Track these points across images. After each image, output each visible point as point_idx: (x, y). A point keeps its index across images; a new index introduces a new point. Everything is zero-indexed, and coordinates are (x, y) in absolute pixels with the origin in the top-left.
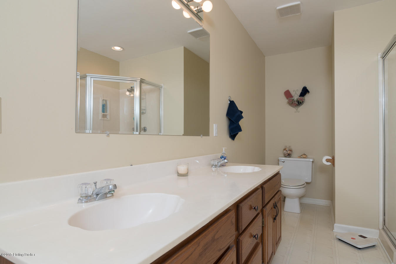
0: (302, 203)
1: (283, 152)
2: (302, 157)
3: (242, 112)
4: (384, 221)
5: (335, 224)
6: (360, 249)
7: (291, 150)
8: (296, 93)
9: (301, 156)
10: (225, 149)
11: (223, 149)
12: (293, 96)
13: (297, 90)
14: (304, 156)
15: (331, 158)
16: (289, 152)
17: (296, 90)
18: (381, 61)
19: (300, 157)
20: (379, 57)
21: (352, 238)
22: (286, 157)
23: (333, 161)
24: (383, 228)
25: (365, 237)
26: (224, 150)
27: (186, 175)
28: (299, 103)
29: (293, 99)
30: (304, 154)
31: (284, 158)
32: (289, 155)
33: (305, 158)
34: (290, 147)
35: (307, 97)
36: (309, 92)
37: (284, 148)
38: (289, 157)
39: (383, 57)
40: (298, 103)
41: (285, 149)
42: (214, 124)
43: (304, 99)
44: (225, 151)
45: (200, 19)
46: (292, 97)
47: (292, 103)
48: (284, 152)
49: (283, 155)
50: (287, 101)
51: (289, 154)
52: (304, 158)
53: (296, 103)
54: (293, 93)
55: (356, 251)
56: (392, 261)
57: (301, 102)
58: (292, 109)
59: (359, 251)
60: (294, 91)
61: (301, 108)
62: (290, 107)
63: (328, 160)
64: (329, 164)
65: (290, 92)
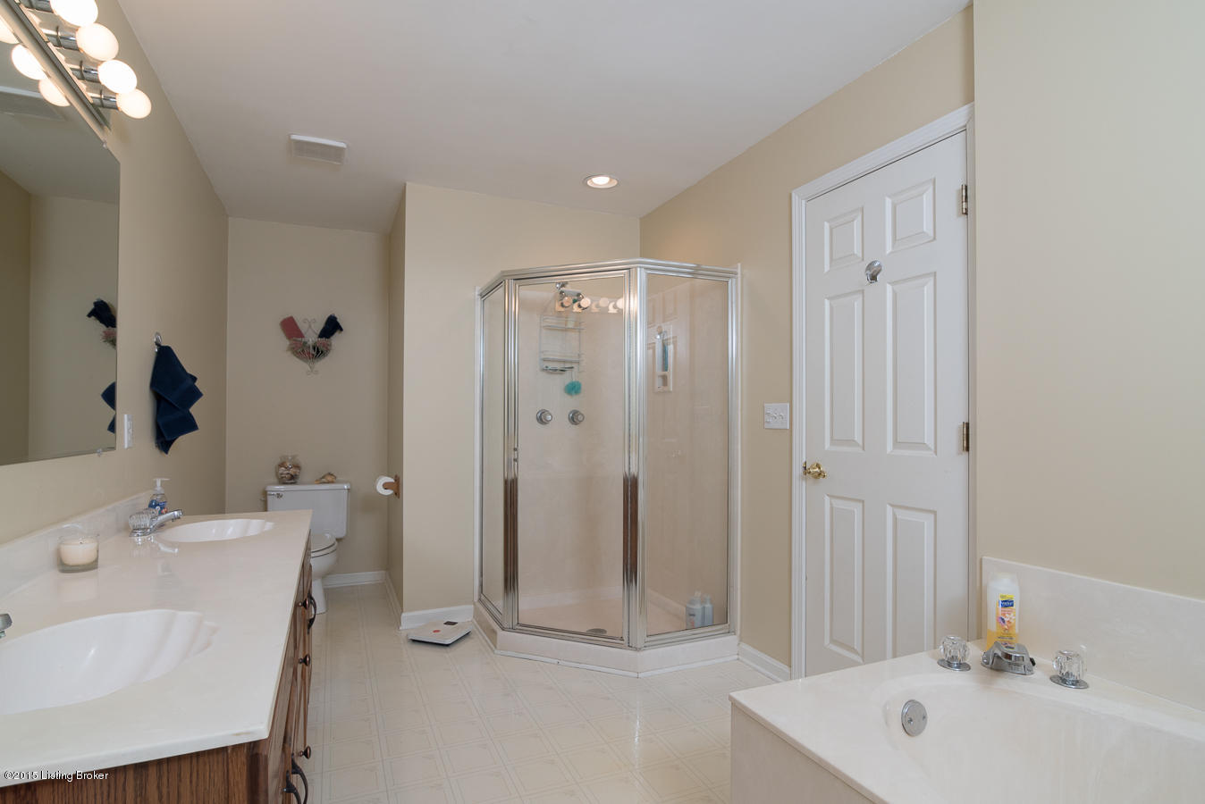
0: (328, 589)
1: (277, 473)
2: (324, 480)
3: (194, 379)
4: (481, 585)
5: (403, 615)
6: (447, 645)
7: (297, 467)
8: (310, 326)
9: (323, 477)
10: (162, 482)
11: (155, 482)
12: (303, 332)
13: (315, 321)
14: (327, 478)
15: (393, 480)
16: (292, 471)
17: (310, 320)
18: (479, 302)
19: (321, 481)
20: (477, 293)
21: (435, 631)
22: (284, 483)
23: (397, 487)
24: (480, 599)
25: (454, 623)
26: (159, 483)
27: (92, 566)
28: (319, 353)
29: (305, 343)
30: (330, 474)
31: (282, 487)
32: (293, 479)
33: (332, 482)
34: (294, 457)
35: (336, 339)
36: (341, 330)
37: (279, 461)
38: (291, 483)
39: (483, 296)
40: (315, 353)
41: (282, 465)
42: (126, 416)
43: (330, 345)
44: (161, 486)
45: (102, 122)
46: (301, 336)
47: (303, 351)
48: (280, 472)
49: (276, 480)
50: (287, 343)
51: (292, 476)
52: (329, 482)
53: (312, 351)
54: (303, 327)
55: (443, 650)
56: (496, 647)
57: (324, 349)
58: (300, 366)
59: (448, 649)
60: (305, 320)
61: (321, 364)
62: (297, 360)
63: (386, 486)
64: (389, 492)
65: (296, 325)
